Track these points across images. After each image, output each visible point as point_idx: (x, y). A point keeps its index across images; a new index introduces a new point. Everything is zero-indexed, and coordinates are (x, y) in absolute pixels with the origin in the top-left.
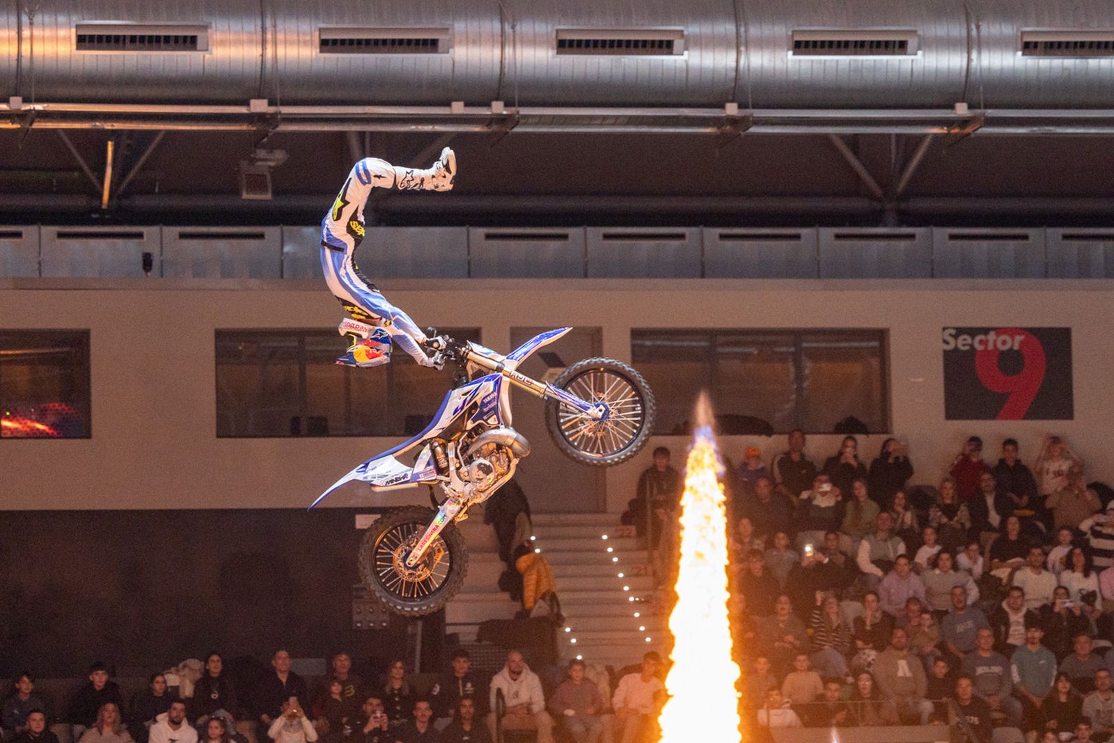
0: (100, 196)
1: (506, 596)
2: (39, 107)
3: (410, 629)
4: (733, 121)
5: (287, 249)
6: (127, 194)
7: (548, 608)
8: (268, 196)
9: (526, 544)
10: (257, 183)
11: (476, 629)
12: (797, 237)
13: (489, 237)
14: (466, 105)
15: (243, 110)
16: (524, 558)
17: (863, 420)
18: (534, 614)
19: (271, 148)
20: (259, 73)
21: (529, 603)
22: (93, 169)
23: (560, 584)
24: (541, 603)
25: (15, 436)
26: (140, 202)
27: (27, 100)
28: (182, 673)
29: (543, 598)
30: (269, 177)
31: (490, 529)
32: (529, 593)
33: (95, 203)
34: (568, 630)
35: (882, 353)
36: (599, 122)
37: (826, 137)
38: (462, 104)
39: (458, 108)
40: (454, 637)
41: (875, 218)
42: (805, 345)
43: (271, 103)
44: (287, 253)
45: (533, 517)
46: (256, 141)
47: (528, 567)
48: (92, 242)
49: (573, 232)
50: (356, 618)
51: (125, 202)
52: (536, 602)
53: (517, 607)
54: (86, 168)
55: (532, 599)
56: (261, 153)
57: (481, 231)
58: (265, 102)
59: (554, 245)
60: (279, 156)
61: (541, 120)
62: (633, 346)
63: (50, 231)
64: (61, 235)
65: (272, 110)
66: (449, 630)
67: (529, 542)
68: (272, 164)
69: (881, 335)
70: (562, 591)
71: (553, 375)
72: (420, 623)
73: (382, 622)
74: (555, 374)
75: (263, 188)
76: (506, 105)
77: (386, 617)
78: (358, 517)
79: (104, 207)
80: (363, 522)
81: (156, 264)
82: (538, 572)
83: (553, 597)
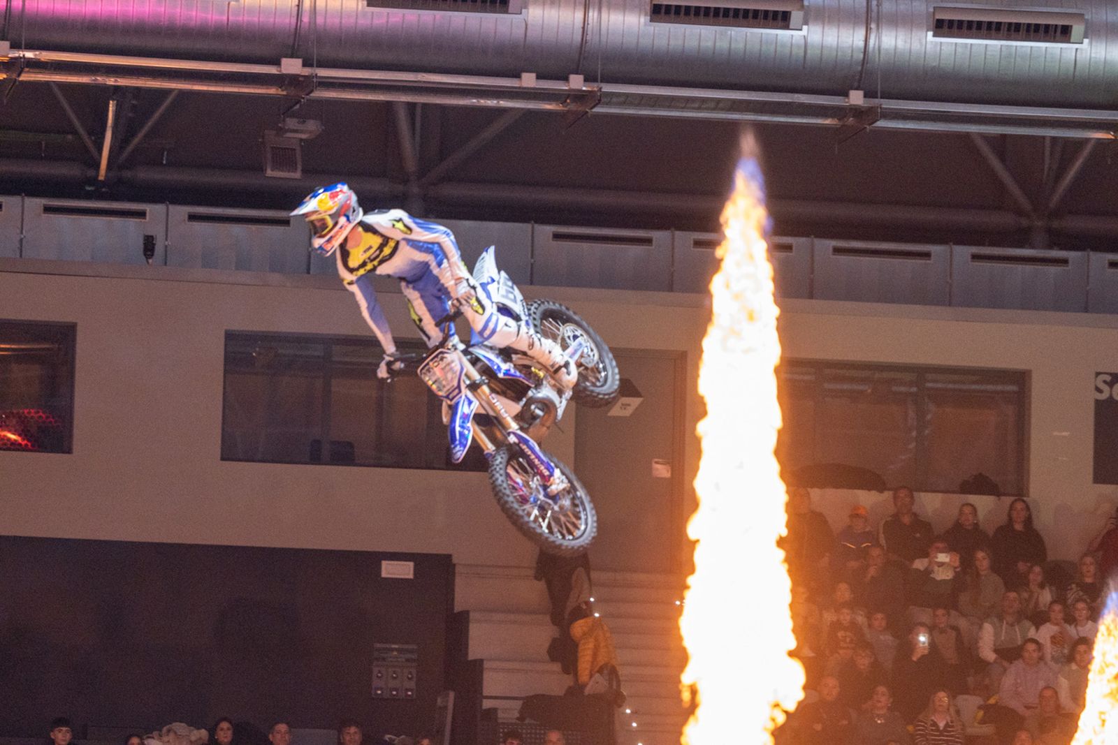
0: (97, 166)
1: (556, 667)
2: (29, 55)
3: (439, 700)
4: (857, 112)
6: (130, 164)
7: (606, 683)
8: (297, 174)
9: (584, 607)
10: (284, 158)
11: (518, 704)
12: (927, 255)
13: (557, 236)
14: (539, 77)
15: (272, 70)
16: (581, 622)
17: (994, 478)
18: (587, 691)
19: (303, 118)
20: (293, 26)
21: (584, 677)
22: (90, 134)
24: (597, 677)
26: (144, 174)
27: (15, 46)
28: (165, 739)
29: (600, 671)
30: (298, 152)
31: (541, 585)
32: (584, 664)
33: (91, 173)
35: (1022, 399)
36: (696, 105)
37: (967, 136)
38: (534, 75)
39: (529, 80)
40: (492, 712)
41: (1021, 237)
42: (929, 385)
43: (305, 65)
45: (594, 575)
46: (285, 108)
47: (584, 634)
48: (85, 220)
49: (658, 236)
50: (376, 683)
51: (127, 174)
52: (591, 676)
53: (568, 681)
54: (81, 131)
55: (587, 672)
56: (291, 123)
57: (550, 229)
58: (299, 62)
59: (635, 250)
60: (313, 127)
61: (627, 100)
63: (35, 204)
64: (48, 209)
65: (307, 71)
66: (487, 704)
67: (588, 603)
68: (304, 136)
69: (1021, 378)
71: (625, 406)
72: (452, 695)
73: (407, 690)
74: (629, 405)
75: (291, 166)
76: (586, 80)
77: (412, 684)
78: (384, 563)
79: (101, 178)
80: (390, 570)
81: (159, 249)
82: (596, 640)
83: (613, 672)
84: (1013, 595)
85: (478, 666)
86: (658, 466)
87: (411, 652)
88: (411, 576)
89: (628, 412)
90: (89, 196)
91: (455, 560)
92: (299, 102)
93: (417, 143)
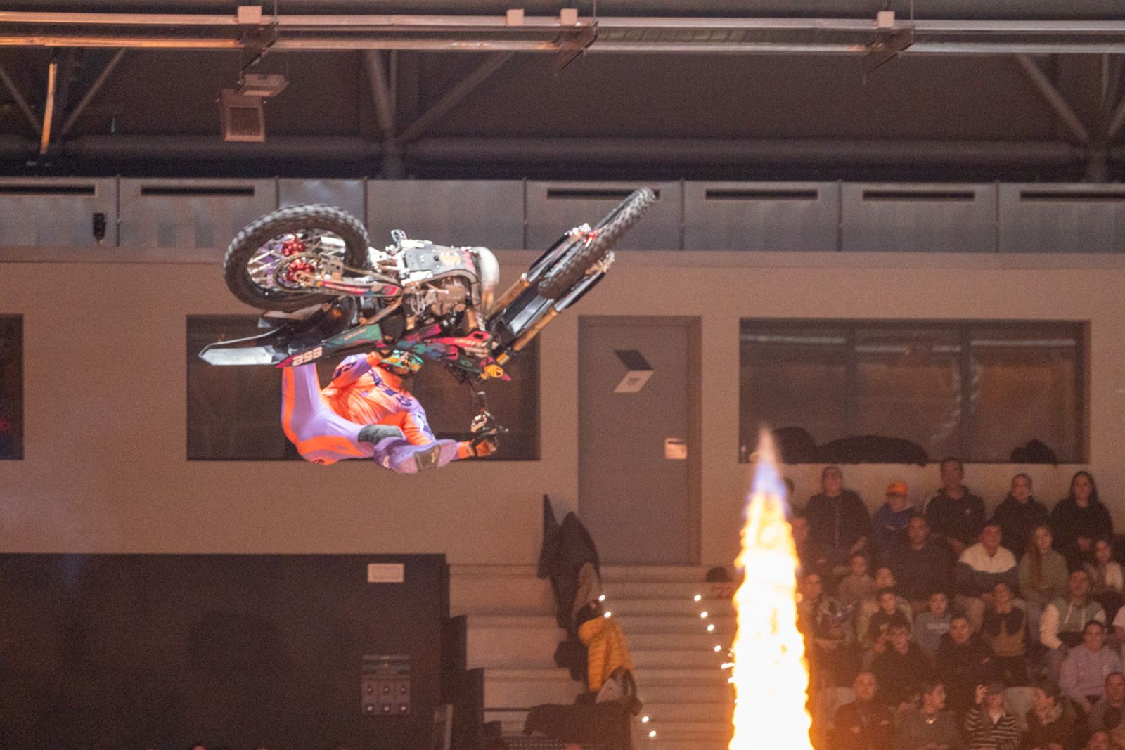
0: (39, 138)
1: (565, 673)
3: (437, 715)
4: (888, 36)
6: (75, 134)
7: (619, 690)
8: (260, 138)
9: (594, 606)
10: (244, 120)
11: (523, 716)
12: (969, 196)
13: (552, 194)
14: (527, 14)
15: (228, 20)
16: (590, 624)
17: (1051, 445)
18: (600, 699)
19: (264, 72)
21: (595, 682)
22: (30, 102)
23: (635, 659)
24: (610, 682)
26: (92, 145)
29: (613, 676)
30: (261, 112)
31: (544, 585)
32: (595, 668)
33: (32, 147)
34: (645, 719)
35: (1080, 356)
36: (705, 37)
37: (1011, 59)
38: (520, 12)
39: (515, 18)
40: (495, 726)
41: (1077, 171)
42: (975, 343)
43: (264, 13)
45: (603, 570)
46: (244, 63)
47: (595, 636)
48: (28, 199)
49: (667, 187)
50: (366, 699)
51: (72, 146)
52: (603, 682)
53: (578, 688)
54: (18, 97)
55: (599, 678)
56: (252, 79)
57: (545, 186)
58: (258, 10)
60: (276, 83)
61: (627, 35)
62: (743, 343)
65: (267, 20)
66: (489, 717)
67: (597, 602)
68: (266, 94)
69: (1079, 330)
70: (642, 667)
71: (634, 380)
72: (450, 707)
73: (401, 705)
74: (637, 380)
75: (254, 129)
76: (580, 14)
77: (406, 698)
78: (372, 568)
79: (43, 151)
80: (378, 574)
81: (110, 228)
82: (608, 643)
83: (627, 676)
84: (1080, 575)
85: (478, 675)
86: (673, 446)
87: (403, 663)
88: (401, 579)
89: (636, 388)
90: (31, 173)
91: (449, 560)
92: (259, 55)
93: (393, 96)
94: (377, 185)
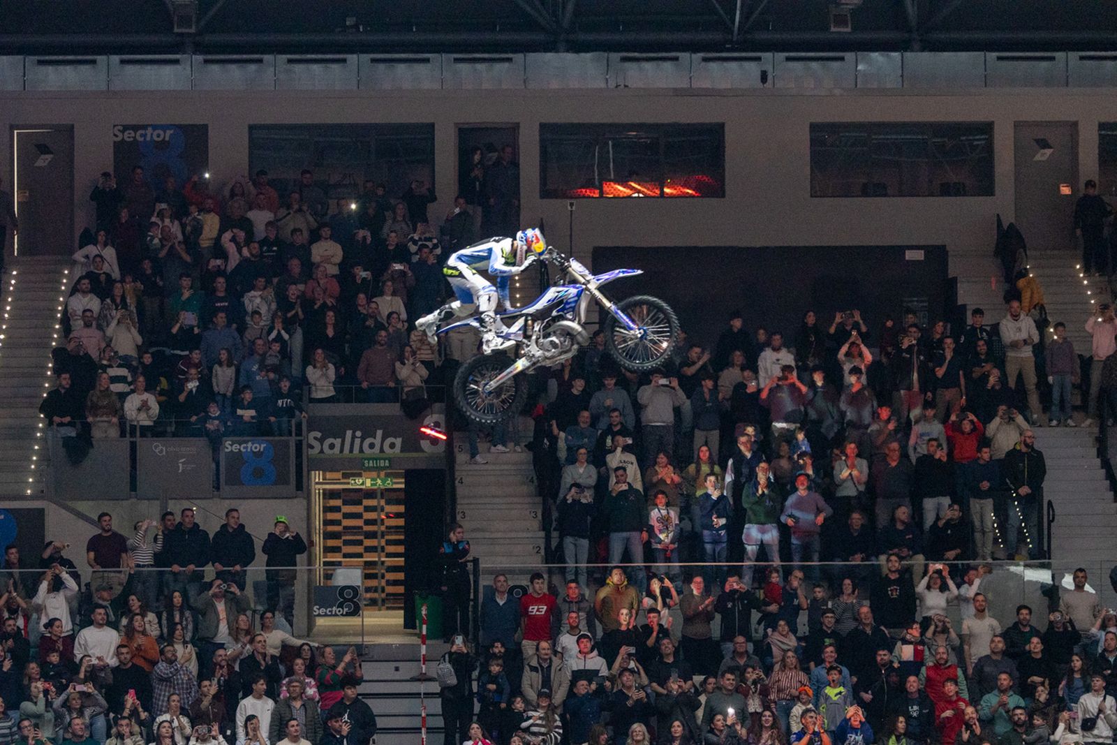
0: (732, 32)
5: (860, 67)
6: (750, 31)
7: (1037, 315)
8: (849, 30)
9: (1023, 271)
10: (841, 21)
13: (999, 58)
16: (1022, 280)
22: (727, 13)
25: (671, 196)
26: (760, 36)
29: (1035, 308)
30: (849, 16)
32: (1025, 304)
33: (728, 36)
44: (860, 71)
45: (1028, 252)
47: (1024, 287)
48: (726, 64)
49: (1059, 55)
51: (749, 36)
52: (1029, 311)
54: (722, 13)
55: (1026, 309)
57: (995, 54)
59: (1044, 64)
62: (1100, 135)
63: (697, 57)
64: (705, 60)
67: (1026, 269)
68: (851, 7)
71: (1043, 155)
74: (1045, 154)
75: (845, 24)
77: (926, 320)
78: (907, 252)
79: (735, 39)
80: (910, 255)
81: (770, 77)
82: (1032, 290)
83: (1042, 308)
85: (963, 309)
86: (1064, 188)
87: (924, 302)
88: (923, 259)
89: (1044, 159)
90: (728, 50)
91: (948, 248)
93: (916, 8)
94: (908, 55)
